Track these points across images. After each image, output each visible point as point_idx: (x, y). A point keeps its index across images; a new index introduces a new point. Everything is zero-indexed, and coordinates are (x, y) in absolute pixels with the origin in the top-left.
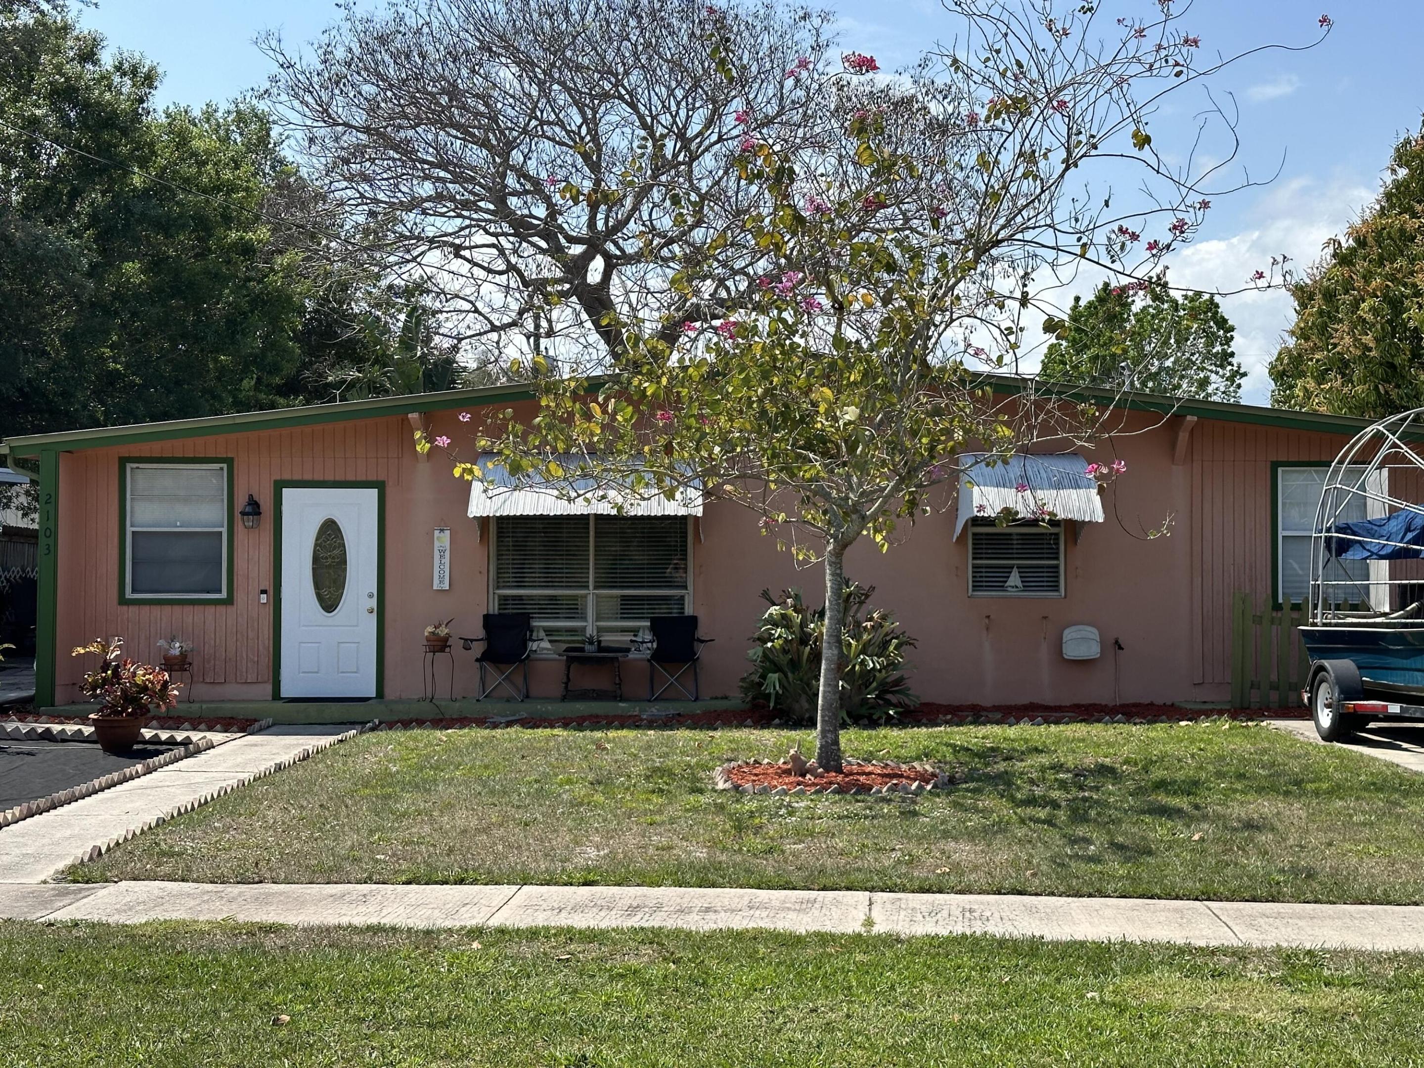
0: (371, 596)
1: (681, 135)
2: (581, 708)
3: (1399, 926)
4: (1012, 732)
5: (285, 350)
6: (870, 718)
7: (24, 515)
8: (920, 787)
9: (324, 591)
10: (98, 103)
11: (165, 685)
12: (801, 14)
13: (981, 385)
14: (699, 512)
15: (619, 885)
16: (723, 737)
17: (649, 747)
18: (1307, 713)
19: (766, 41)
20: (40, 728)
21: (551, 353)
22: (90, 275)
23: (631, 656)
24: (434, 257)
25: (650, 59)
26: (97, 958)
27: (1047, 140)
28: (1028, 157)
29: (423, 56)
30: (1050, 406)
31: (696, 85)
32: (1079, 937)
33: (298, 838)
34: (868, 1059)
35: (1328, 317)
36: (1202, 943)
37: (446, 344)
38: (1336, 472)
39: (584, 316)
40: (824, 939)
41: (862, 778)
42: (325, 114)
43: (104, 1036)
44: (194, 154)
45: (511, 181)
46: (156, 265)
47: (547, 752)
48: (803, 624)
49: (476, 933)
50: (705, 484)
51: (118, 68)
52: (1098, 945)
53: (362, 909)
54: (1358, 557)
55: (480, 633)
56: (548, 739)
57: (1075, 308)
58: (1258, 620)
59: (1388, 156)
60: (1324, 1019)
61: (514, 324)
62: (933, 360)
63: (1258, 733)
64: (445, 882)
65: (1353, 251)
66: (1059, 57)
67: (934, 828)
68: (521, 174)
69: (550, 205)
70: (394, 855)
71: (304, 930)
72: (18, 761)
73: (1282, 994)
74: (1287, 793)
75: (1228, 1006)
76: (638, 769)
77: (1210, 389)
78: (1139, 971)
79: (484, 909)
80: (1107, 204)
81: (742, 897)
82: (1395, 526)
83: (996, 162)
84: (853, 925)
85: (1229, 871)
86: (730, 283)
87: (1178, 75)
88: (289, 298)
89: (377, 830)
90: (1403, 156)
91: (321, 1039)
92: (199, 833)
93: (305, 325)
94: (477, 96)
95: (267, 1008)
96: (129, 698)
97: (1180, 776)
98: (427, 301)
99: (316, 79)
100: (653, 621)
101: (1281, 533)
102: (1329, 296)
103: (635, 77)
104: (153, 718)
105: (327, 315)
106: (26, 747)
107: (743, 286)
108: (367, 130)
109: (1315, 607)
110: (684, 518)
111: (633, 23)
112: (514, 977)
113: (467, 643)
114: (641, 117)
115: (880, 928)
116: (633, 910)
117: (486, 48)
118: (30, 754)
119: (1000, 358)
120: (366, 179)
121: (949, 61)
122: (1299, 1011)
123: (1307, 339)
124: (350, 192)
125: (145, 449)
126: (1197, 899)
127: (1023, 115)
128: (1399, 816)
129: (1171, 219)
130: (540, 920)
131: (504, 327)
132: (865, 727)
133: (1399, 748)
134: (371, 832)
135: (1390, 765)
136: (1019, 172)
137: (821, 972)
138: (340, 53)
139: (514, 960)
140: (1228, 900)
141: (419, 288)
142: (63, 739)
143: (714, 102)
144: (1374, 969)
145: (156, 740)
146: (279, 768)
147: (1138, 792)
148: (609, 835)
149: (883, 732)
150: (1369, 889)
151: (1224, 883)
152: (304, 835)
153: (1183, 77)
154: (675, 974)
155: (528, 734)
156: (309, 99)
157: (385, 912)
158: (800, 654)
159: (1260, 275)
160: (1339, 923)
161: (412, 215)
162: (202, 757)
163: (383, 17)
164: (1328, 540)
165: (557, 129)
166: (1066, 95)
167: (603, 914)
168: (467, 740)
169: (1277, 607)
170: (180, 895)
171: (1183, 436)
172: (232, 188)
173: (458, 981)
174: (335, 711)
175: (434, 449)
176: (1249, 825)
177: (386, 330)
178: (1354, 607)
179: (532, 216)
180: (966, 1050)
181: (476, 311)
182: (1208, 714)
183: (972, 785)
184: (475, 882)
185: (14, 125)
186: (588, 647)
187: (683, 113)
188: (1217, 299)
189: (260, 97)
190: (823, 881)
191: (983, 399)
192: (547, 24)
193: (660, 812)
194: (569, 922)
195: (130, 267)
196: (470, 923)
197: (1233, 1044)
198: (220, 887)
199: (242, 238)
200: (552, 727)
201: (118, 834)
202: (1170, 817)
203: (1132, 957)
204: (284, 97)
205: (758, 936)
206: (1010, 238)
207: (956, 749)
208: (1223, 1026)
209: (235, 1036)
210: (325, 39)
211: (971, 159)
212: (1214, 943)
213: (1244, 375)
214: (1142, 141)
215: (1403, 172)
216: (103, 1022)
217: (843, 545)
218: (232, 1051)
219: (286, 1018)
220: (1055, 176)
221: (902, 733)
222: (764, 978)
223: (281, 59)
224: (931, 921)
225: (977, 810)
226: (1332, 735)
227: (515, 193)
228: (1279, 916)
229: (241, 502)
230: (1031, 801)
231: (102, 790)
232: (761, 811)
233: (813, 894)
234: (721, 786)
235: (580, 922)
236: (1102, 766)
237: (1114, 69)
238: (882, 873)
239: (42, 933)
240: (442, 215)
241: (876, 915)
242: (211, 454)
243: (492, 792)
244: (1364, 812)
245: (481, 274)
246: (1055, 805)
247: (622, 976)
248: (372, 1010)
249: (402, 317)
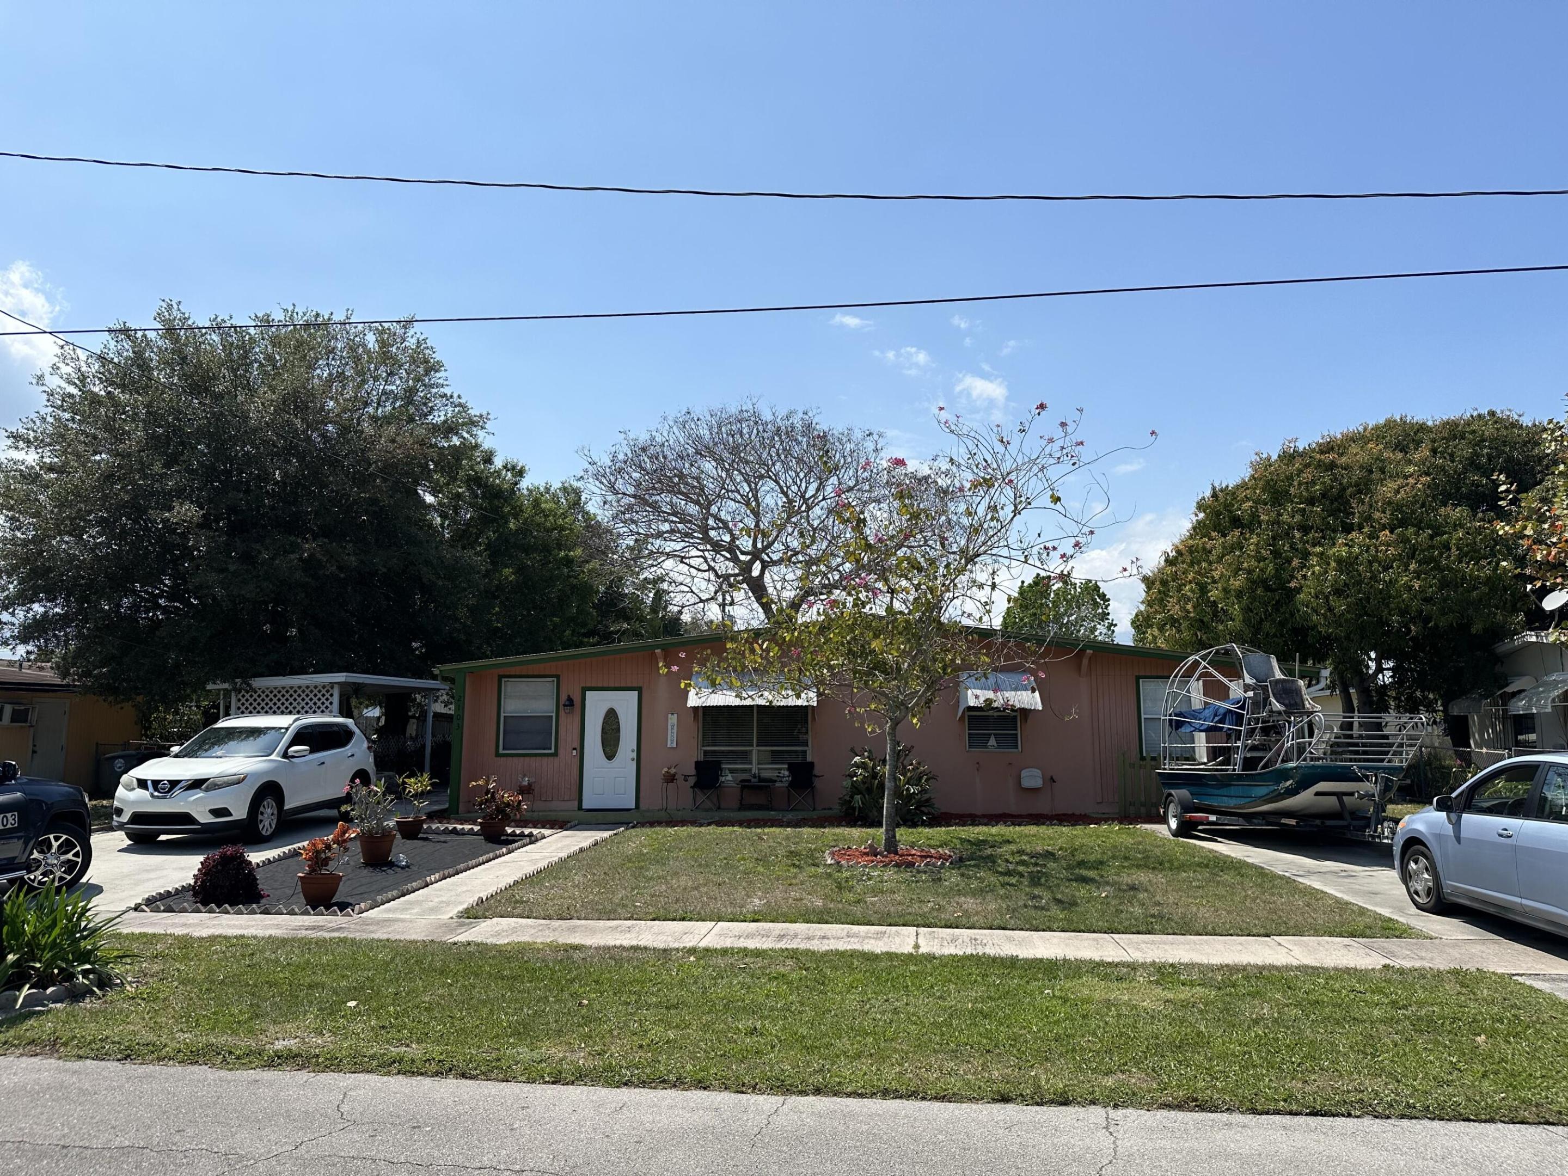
0: (633, 751)
1: (803, 496)
2: (750, 814)
3: (1223, 949)
4: (994, 830)
5: (589, 613)
6: (912, 821)
7: (446, 706)
8: (943, 864)
9: (607, 749)
10: (492, 486)
11: (520, 802)
12: (867, 433)
13: (971, 634)
14: (815, 704)
15: (773, 922)
16: (830, 832)
17: (787, 838)
18: (1163, 820)
19: (849, 447)
20: (451, 827)
21: (732, 613)
22: (485, 576)
23: (777, 784)
24: (669, 564)
25: (786, 457)
26: (480, 963)
27: (1003, 500)
28: (994, 509)
29: (665, 457)
30: (1010, 645)
31: (811, 470)
32: (1039, 956)
33: (591, 892)
34: (920, 1030)
35: (1164, 594)
36: (1110, 960)
37: (676, 609)
38: (1173, 681)
39: (750, 594)
40: (891, 956)
41: (910, 858)
42: (612, 488)
43: (484, 1012)
44: (543, 511)
45: (711, 522)
46: (521, 570)
47: (731, 841)
48: (874, 767)
49: (692, 951)
50: (818, 689)
51: (505, 467)
52: (1050, 961)
53: (628, 935)
54: (1188, 730)
55: (693, 772)
56: (731, 834)
57: (1021, 587)
58: (1132, 766)
59: (1193, 508)
60: (1182, 1006)
61: (712, 598)
62: (944, 619)
63: (1135, 832)
64: (674, 920)
65: (1176, 558)
66: (1008, 456)
67: (951, 889)
68: (717, 518)
69: (732, 535)
70: (645, 903)
71: (596, 948)
72: (438, 846)
73: (1157, 990)
74: (1154, 868)
75: (1126, 998)
76: (781, 852)
77: (1097, 633)
78: (1074, 977)
79: (697, 936)
80: (1039, 535)
81: (843, 930)
82: (1208, 713)
83: (976, 513)
84: (907, 948)
85: (1123, 915)
86: (830, 576)
87: (1074, 464)
88: (592, 587)
89: (636, 888)
90: (1201, 506)
91: (605, 1015)
92: (537, 889)
93: (599, 600)
94: (693, 478)
95: (575, 995)
96: (500, 810)
97: (1092, 858)
98: (665, 586)
99: (608, 470)
100: (789, 764)
101: (1143, 716)
102: (1164, 583)
103: (778, 466)
104: (512, 821)
105: (611, 595)
106: (442, 838)
107: (837, 577)
108: (634, 496)
109: (1165, 759)
110: (806, 706)
111: (776, 438)
112: (715, 978)
113: (686, 778)
114: (781, 488)
115: (923, 950)
116: (781, 937)
117: (698, 452)
118: (445, 842)
119: (981, 618)
120: (634, 522)
121: (948, 460)
122: (1168, 1001)
123: (1151, 607)
124: (625, 529)
125: (513, 670)
126: (1105, 932)
127: (989, 487)
128: (1219, 882)
129: (1073, 541)
130: (728, 943)
131: (708, 600)
132: (910, 827)
133: (1216, 841)
134: (633, 889)
135: (1211, 851)
136: (989, 517)
137: (891, 976)
138: (621, 457)
139: (715, 967)
140: (1123, 933)
141: (661, 579)
142: (462, 833)
143: (820, 479)
144: (1210, 975)
145: (513, 834)
146: (581, 850)
147: (1069, 868)
148: (766, 892)
149: (920, 829)
150: (1205, 927)
151: (1121, 923)
152: (595, 891)
153: (1077, 466)
154: (806, 977)
155: (720, 830)
156: (604, 480)
157: (640, 938)
158: (872, 784)
159: (1125, 570)
160: (1188, 947)
161: (658, 541)
162: (539, 844)
163: (644, 438)
164: (1170, 721)
165: (736, 494)
166: (1013, 476)
167: (764, 939)
168: (685, 834)
169: (1143, 758)
170: (527, 926)
171: (1085, 662)
172: (562, 528)
173: (682, 980)
174: (611, 817)
175: (669, 672)
176: (1133, 888)
177: (642, 602)
178: (1187, 759)
179: (722, 540)
180: (976, 1025)
181: (692, 592)
182: (1106, 820)
183: (972, 863)
184: (691, 920)
185: (448, 497)
186: (753, 780)
187: (804, 485)
188: (1098, 583)
189: (578, 480)
190: (889, 921)
191: (972, 641)
192: (731, 440)
193: (795, 877)
194: (745, 945)
195: (507, 571)
196: (689, 945)
197: (1131, 1021)
198: (548, 922)
199: (567, 555)
200: (733, 826)
201: (492, 890)
202: (1087, 883)
203: (1070, 968)
204: (591, 480)
205: (853, 954)
206: (985, 553)
207: (962, 841)
208: (1124, 1011)
209: (557, 1013)
210: (613, 449)
211: (962, 507)
212: (1117, 960)
213: (1116, 625)
214: (1057, 500)
215: (1201, 515)
216: (484, 1003)
217: (896, 723)
218: (556, 1021)
219: (585, 1002)
220: (1009, 519)
221: (931, 831)
222: (858, 980)
223: (590, 460)
224: (953, 946)
225: (977, 878)
226: (1177, 833)
227: (713, 528)
228: (1153, 943)
229: (563, 698)
230: (1009, 873)
231: (484, 863)
232: (852, 877)
233: (884, 928)
234: (829, 862)
235: (751, 944)
236: (1047, 851)
237: (1038, 461)
238: (923, 916)
239: (450, 949)
240: (674, 541)
241: (921, 942)
242: (548, 673)
243: (700, 865)
244: (1198, 880)
245: (694, 572)
246: (1022, 876)
247: (776, 978)
248: (634, 998)
249: (651, 595)
